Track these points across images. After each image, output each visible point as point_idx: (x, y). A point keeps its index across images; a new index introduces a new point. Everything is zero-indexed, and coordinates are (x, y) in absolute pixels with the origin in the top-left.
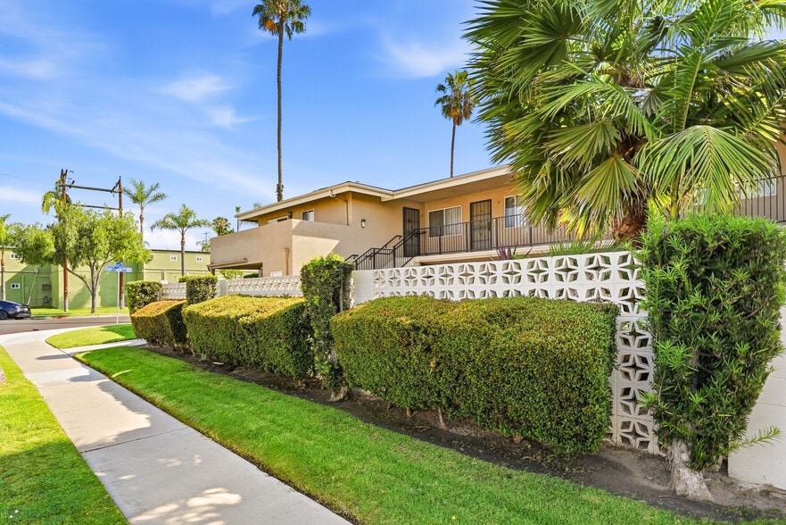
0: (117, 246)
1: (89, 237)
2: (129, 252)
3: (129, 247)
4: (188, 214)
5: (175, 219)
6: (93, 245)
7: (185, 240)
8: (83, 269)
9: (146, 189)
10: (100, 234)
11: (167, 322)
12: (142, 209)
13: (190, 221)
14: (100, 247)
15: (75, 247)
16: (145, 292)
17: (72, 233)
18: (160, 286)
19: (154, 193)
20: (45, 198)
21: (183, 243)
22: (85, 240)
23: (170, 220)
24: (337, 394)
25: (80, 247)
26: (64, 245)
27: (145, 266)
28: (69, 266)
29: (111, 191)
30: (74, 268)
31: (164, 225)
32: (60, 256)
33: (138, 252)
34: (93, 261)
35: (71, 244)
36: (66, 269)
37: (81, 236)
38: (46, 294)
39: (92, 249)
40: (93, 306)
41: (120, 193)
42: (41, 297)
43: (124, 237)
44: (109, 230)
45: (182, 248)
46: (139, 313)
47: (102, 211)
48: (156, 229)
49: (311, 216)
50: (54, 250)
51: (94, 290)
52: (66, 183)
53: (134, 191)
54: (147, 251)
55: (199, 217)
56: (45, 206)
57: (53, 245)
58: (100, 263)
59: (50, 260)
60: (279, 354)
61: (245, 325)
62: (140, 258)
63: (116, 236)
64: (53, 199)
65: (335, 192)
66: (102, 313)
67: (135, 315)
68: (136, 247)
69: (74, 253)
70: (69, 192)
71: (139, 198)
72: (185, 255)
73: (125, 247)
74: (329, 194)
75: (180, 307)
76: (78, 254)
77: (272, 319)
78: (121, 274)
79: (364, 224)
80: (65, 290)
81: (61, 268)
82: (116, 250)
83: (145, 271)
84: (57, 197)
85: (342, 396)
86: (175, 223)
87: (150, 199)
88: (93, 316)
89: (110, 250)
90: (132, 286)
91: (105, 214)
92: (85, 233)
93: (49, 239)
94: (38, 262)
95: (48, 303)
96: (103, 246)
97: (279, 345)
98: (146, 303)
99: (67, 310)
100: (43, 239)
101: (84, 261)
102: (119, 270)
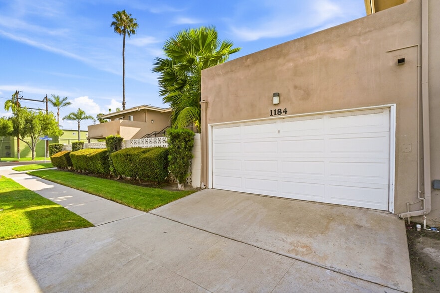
0: (45, 128)
1: (31, 124)
2: (51, 131)
3: (51, 128)
4: (82, 113)
5: (75, 115)
6: (33, 128)
7: (80, 126)
8: (28, 139)
9: (61, 99)
10: (36, 122)
11: (64, 158)
12: (58, 109)
13: (83, 117)
14: (36, 128)
15: (24, 128)
16: (56, 148)
17: (22, 122)
18: (63, 145)
19: (64, 102)
20: (6, 103)
21: (79, 127)
22: (28, 124)
23: (72, 116)
24: (117, 177)
25: (26, 128)
26: (18, 127)
27: (60, 137)
28: (20, 137)
29: (42, 101)
30: (23, 138)
31: (69, 118)
32: (16, 132)
33: (56, 131)
34: (32, 135)
35: (21, 127)
36: (18, 139)
37: (27, 123)
38: (8, 151)
39: (32, 129)
40: (33, 156)
41: (47, 102)
42: (5, 151)
43: (49, 124)
44: (41, 120)
45: (79, 129)
46: (54, 156)
47: (37, 111)
48: (65, 120)
49: (132, 118)
50: (13, 130)
51: (33, 148)
52: (19, 97)
53: (54, 101)
54: (60, 130)
55: (87, 115)
56: (6, 107)
57: (12, 127)
58: (36, 136)
59: (10, 134)
60: (99, 165)
61: (89, 157)
62: (57, 134)
63: (45, 123)
64: (11, 104)
65: (140, 109)
66: (37, 160)
67: (52, 157)
68: (55, 128)
69: (23, 131)
70: (20, 101)
71: (57, 104)
72: (80, 133)
73: (49, 129)
74: (137, 109)
75: (69, 153)
76: (25, 131)
77: (96, 155)
78: (47, 141)
79: (152, 122)
80: (18, 148)
81: (16, 138)
82: (45, 129)
83: (59, 140)
84: (13, 103)
85: (118, 178)
86: (74, 117)
87: (62, 105)
88: (33, 161)
89: (42, 130)
90: (51, 145)
91: (39, 113)
92: (29, 121)
93: (10, 124)
94: (4, 135)
95: (8, 155)
96: (38, 127)
97: (99, 163)
98: (57, 152)
99: (19, 158)
100: (7, 124)
101: (28, 135)
102: (46, 139)
